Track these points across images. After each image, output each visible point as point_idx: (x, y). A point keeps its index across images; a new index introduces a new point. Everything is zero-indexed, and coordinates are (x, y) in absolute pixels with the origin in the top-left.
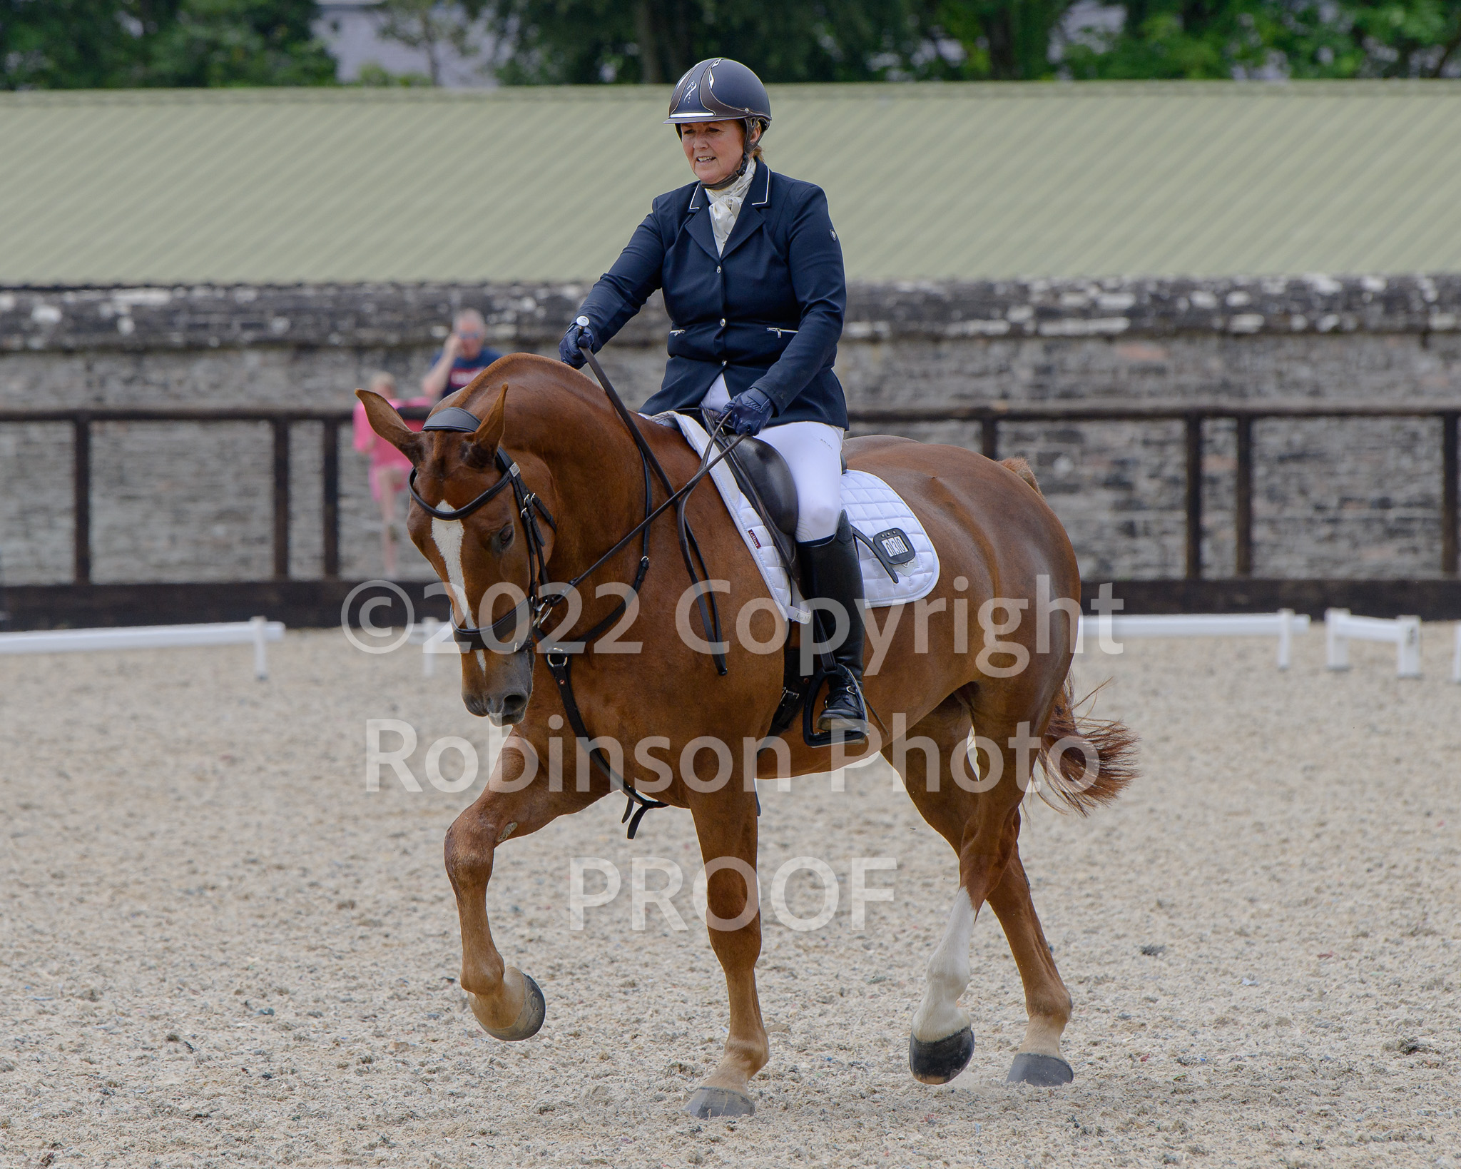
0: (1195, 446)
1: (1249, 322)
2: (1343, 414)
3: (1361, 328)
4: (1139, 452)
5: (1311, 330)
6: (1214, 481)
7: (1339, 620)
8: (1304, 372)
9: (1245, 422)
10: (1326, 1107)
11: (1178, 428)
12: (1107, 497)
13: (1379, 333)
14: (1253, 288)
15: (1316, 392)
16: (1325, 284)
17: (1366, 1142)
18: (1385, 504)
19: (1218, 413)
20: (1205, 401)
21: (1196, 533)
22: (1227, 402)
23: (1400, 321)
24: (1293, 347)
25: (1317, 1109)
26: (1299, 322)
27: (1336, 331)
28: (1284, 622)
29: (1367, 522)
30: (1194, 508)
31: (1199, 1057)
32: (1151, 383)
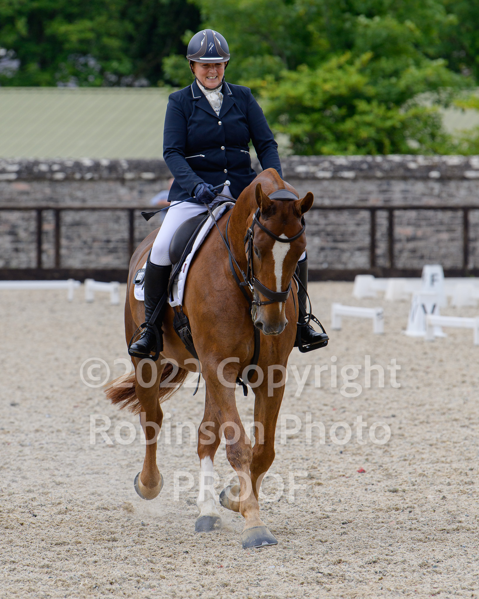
0: (40, 220)
1: (60, 176)
2: (93, 209)
3: (101, 179)
4: (20, 222)
5: (82, 179)
6: (47, 233)
7: (90, 284)
8: (79, 194)
9: (58, 212)
10: (71, 462)
11: (34, 214)
12: (8, 238)
13: (107, 180)
14: (62, 164)
15: (84, 200)
16: (87, 162)
17: (85, 475)
18: (108, 241)
19: (47, 208)
20: (44, 204)
21: (40, 251)
22: (52, 204)
23: (114, 175)
24: (76, 185)
25: (68, 462)
26: (78, 176)
27: (92, 180)
28: (70, 285)
29: (102, 248)
30: (39, 242)
31: (28, 443)
32: (25, 197)
